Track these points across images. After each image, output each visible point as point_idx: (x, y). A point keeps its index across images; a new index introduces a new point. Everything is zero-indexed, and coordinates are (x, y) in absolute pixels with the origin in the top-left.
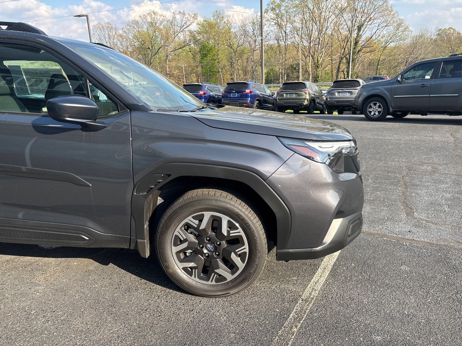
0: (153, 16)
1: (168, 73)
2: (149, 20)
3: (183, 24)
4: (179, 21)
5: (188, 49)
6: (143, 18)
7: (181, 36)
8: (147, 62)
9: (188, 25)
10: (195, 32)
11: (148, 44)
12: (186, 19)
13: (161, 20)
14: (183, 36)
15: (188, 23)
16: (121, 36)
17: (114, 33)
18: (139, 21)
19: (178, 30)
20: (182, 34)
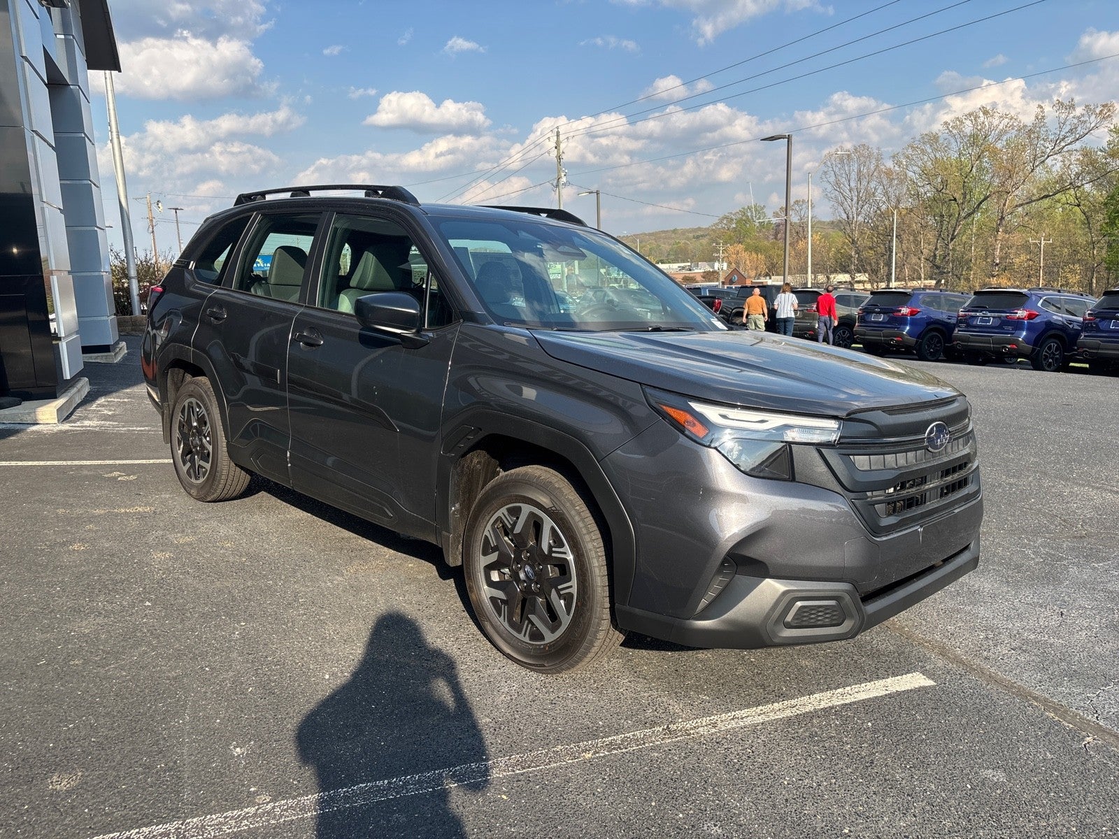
0: (982, 119)
1: (998, 261)
2: (968, 127)
3: (1063, 133)
4: (1053, 127)
5: (1072, 200)
6: (953, 127)
7: (1056, 164)
8: (945, 234)
9: (1077, 136)
10: (1101, 151)
11: (954, 191)
12: (1076, 121)
13: (1001, 127)
14: (1061, 163)
15: (1080, 131)
16: (889, 173)
17: (872, 167)
18: (940, 134)
19: (1048, 151)
20: (1061, 159)
